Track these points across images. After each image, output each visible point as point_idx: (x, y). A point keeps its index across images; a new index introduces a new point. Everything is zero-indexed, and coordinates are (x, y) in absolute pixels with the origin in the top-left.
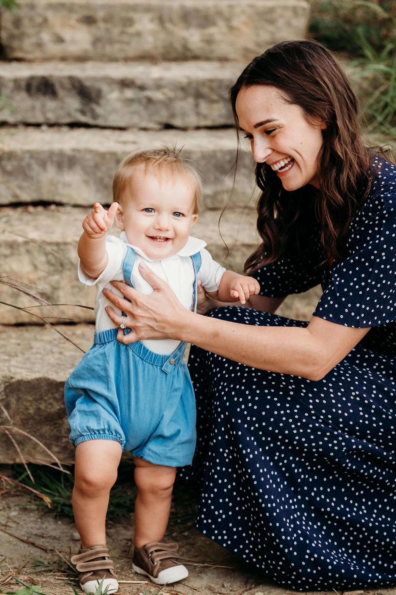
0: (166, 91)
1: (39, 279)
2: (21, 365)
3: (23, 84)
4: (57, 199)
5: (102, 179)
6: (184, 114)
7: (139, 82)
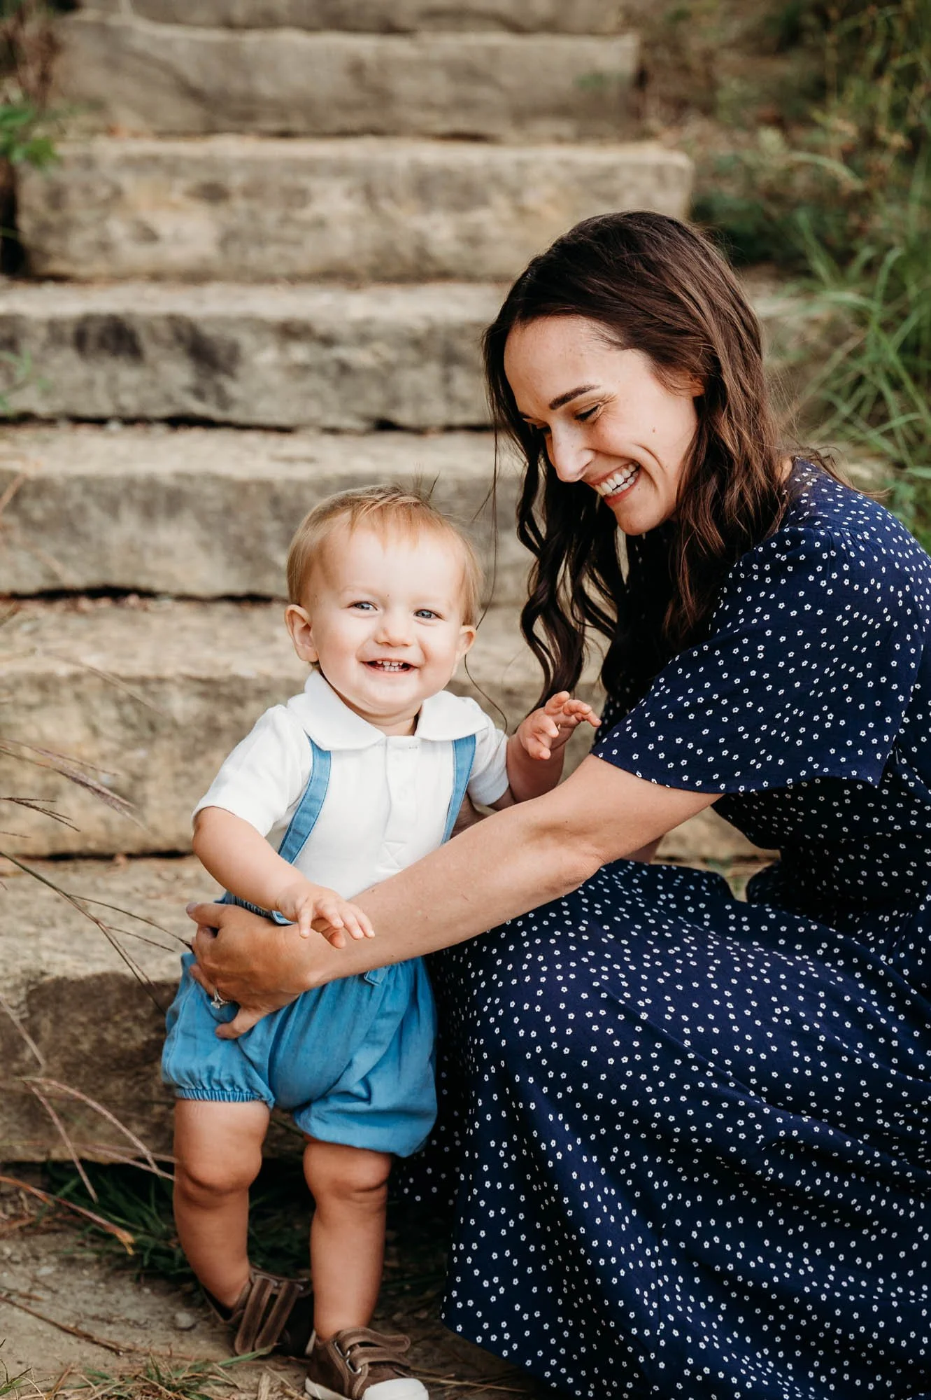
0: (379, 346)
1: (103, 757)
2: (63, 946)
3: (69, 331)
4: (143, 582)
5: (240, 540)
6: (419, 399)
7: (320, 329)
